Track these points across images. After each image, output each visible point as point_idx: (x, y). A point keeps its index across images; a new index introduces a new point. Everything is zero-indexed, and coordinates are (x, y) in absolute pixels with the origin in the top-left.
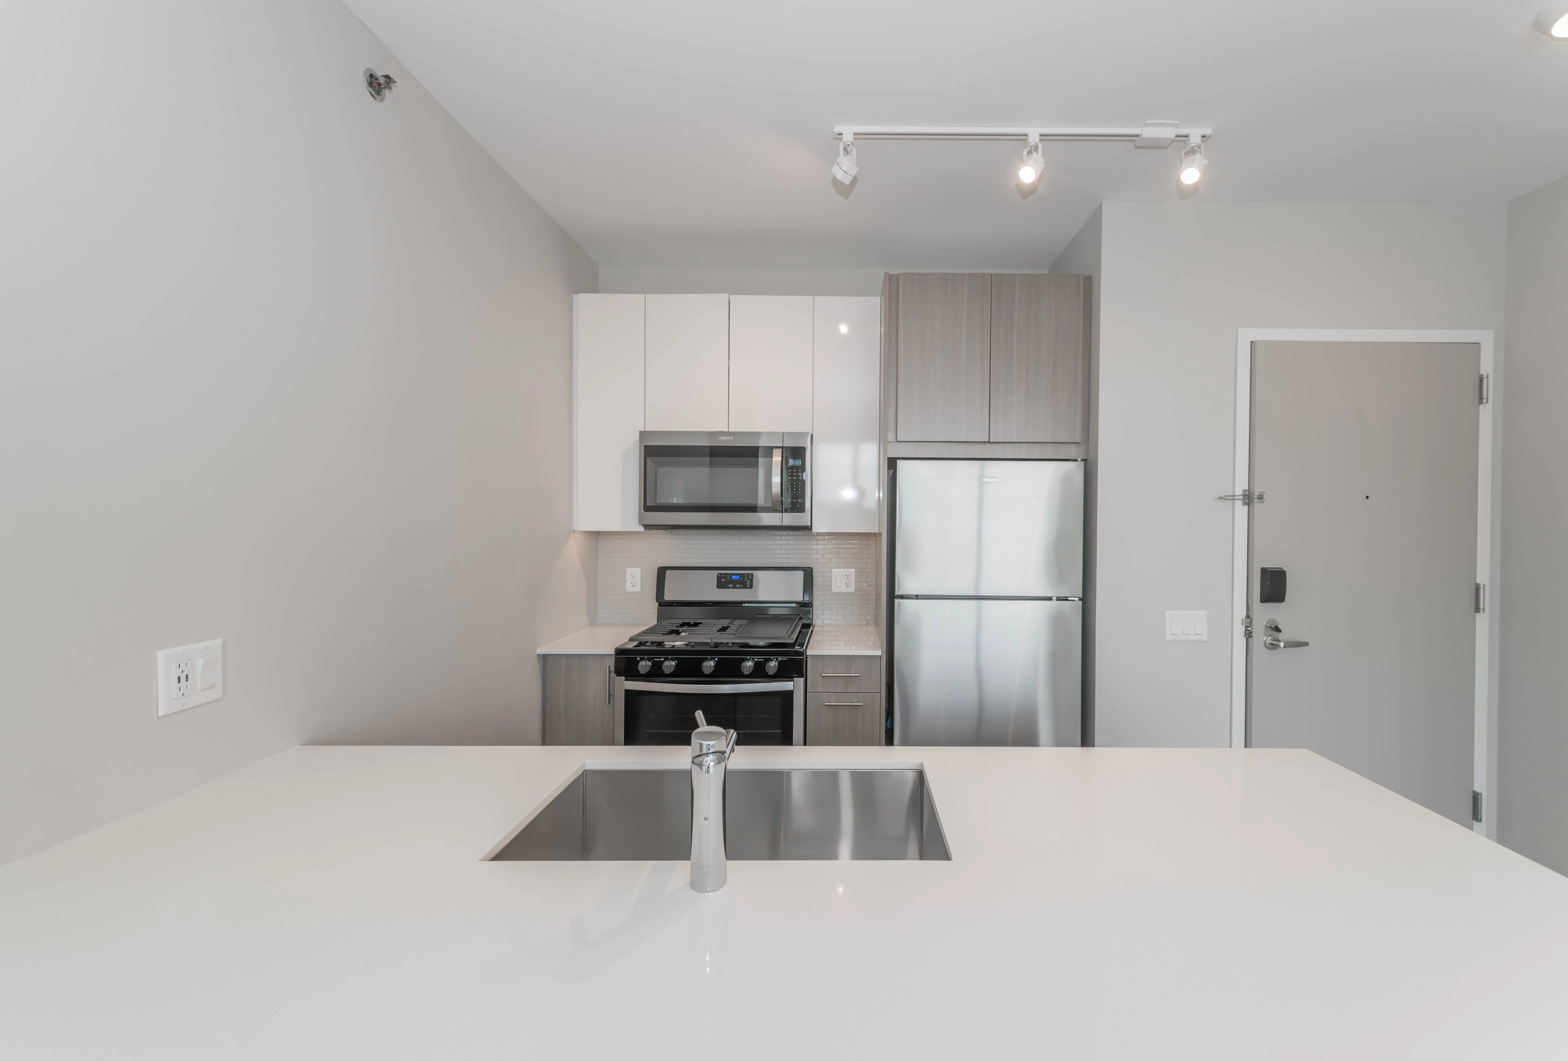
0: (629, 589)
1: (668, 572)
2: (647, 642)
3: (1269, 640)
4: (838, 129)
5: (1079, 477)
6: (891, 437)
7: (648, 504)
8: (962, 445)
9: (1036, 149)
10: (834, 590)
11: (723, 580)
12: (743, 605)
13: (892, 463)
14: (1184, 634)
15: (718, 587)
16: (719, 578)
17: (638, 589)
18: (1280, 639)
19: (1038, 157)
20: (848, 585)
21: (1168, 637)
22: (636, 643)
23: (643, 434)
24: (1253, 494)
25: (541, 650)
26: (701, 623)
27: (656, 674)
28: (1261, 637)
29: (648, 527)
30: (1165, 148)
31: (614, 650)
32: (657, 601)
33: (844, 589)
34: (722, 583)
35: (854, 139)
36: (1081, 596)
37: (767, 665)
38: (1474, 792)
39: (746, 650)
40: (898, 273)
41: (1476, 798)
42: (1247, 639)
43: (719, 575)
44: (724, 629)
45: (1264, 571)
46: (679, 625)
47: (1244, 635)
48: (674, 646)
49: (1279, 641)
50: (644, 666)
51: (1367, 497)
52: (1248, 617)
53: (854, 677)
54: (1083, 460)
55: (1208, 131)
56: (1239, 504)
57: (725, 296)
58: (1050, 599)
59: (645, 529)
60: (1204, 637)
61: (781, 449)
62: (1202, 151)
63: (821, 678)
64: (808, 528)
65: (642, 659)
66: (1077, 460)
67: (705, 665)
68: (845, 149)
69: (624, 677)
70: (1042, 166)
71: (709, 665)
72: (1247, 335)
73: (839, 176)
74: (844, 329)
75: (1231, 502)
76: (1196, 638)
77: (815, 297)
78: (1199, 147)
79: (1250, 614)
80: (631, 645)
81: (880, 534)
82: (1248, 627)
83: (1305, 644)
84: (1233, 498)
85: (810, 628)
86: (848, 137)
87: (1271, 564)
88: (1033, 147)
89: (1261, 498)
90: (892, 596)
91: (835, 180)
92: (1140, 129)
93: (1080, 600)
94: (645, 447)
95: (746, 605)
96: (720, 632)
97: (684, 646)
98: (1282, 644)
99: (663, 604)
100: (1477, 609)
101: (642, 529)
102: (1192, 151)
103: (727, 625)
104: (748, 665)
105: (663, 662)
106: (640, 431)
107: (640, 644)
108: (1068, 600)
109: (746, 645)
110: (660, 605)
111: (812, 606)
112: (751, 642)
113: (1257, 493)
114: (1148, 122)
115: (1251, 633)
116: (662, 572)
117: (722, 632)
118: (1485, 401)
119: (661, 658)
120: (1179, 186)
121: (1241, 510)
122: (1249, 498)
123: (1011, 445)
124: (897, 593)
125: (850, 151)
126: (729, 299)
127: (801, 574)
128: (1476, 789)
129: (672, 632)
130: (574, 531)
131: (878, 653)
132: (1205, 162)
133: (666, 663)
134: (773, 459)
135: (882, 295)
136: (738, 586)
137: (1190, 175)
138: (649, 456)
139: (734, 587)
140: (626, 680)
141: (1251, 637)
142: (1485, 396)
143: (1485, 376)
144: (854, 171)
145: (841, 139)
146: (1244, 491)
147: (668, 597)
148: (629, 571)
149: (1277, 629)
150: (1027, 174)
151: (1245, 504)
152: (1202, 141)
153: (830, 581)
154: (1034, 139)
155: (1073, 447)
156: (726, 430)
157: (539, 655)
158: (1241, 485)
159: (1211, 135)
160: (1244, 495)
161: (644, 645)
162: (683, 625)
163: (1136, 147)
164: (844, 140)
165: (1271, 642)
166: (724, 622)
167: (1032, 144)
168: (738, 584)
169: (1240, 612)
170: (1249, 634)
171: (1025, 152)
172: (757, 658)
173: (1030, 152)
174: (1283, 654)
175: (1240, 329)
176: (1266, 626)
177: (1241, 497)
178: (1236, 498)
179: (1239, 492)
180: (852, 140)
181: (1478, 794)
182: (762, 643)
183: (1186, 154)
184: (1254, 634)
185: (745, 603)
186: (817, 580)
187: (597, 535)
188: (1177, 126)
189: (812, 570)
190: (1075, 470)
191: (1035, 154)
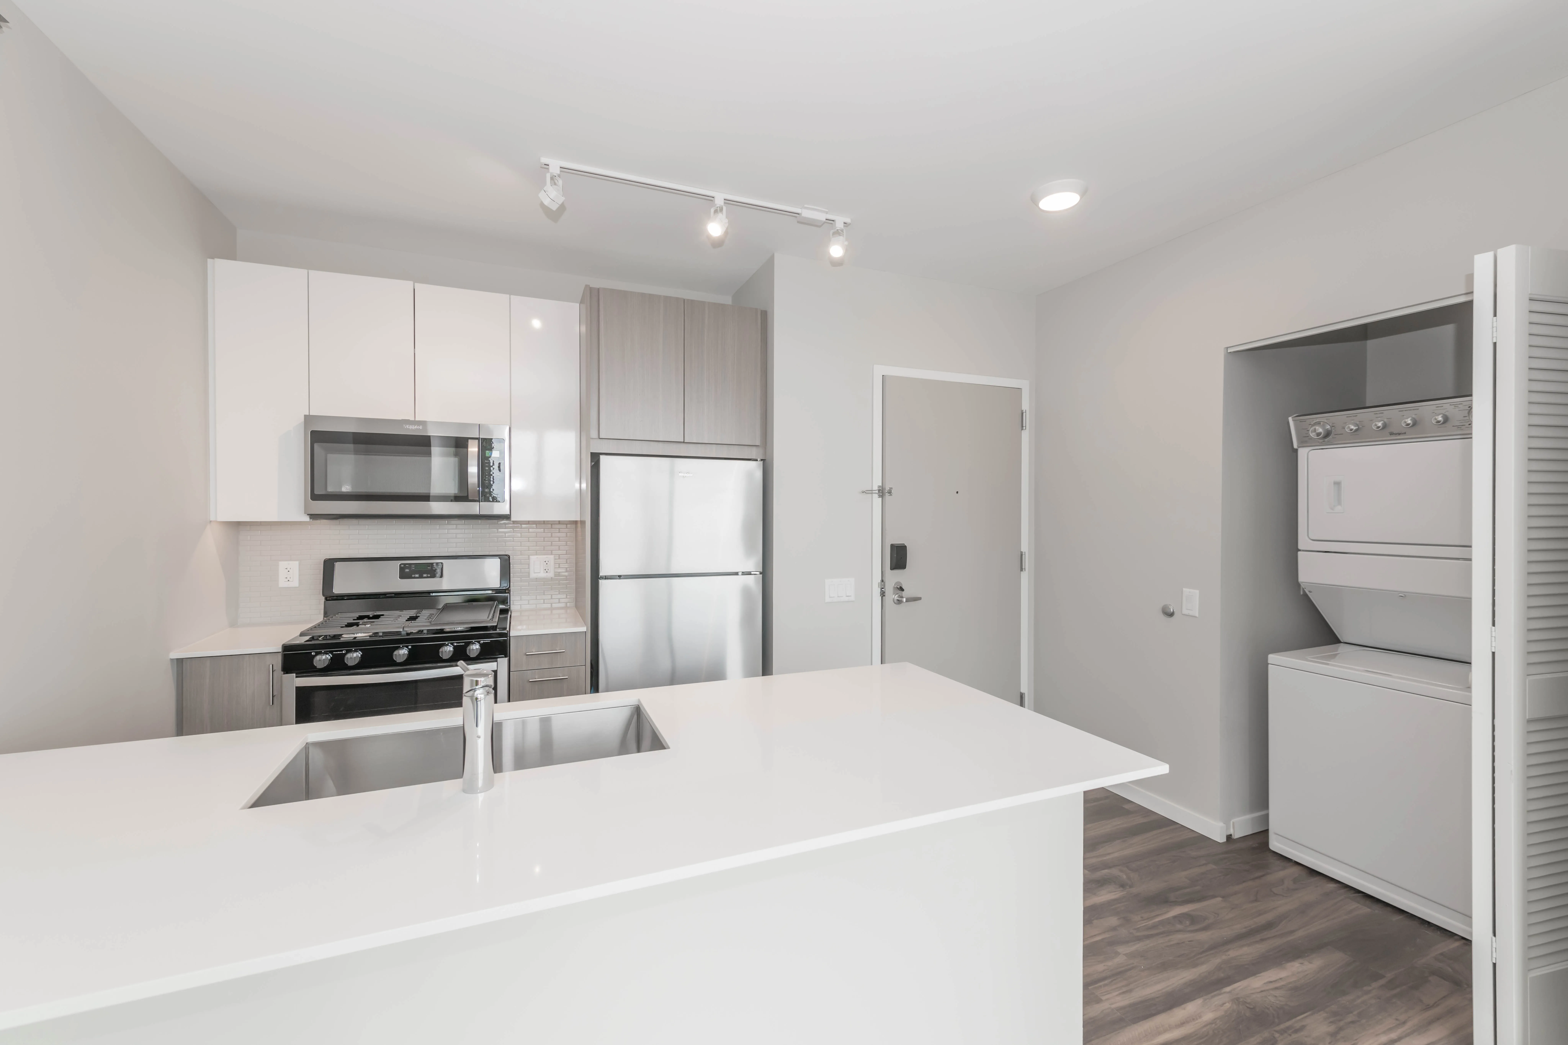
0: (282, 583)
1: (338, 565)
2: (320, 636)
3: (896, 597)
4: (544, 160)
5: (759, 474)
6: (594, 434)
7: (316, 492)
8: (660, 444)
9: (721, 210)
10: (533, 575)
11: (407, 570)
12: (431, 594)
13: (595, 458)
14: (838, 597)
15: (401, 577)
16: (402, 569)
17: (295, 583)
18: (903, 596)
19: (722, 216)
20: (547, 570)
21: (827, 600)
22: (307, 638)
23: (308, 419)
24: (885, 489)
25: (176, 655)
26: (383, 615)
27: (337, 666)
28: (891, 596)
29: (313, 517)
30: (820, 226)
31: (281, 647)
32: (323, 595)
33: (542, 575)
34: (404, 574)
35: (561, 171)
36: (761, 570)
37: (468, 648)
38: (1021, 693)
39: (442, 636)
40: (597, 286)
41: (1022, 696)
42: (882, 597)
43: (402, 566)
44: (412, 619)
45: (892, 546)
46: (356, 618)
47: (880, 595)
48: (355, 638)
49: (902, 597)
50: (322, 659)
51: (957, 492)
52: (882, 581)
53: (559, 654)
54: (762, 460)
55: (848, 220)
56: (876, 496)
57: (410, 284)
58: (737, 574)
59: (310, 518)
60: (852, 598)
61: (477, 440)
62: (844, 236)
63: (525, 657)
64: (507, 517)
65: (317, 654)
66: (757, 460)
67: (397, 654)
68: (552, 178)
69: (295, 674)
70: (727, 225)
71: (402, 653)
72: (880, 370)
73: (547, 202)
74: (536, 324)
75: (870, 495)
76: (847, 599)
77: (511, 296)
78: (842, 231)
79: (883, 579)
80: (303, 640)
81: (583, 523)
82: (883, 588)
83: (919, 599)
84: (871, 492)
85: (508, 613)
86: (554, 169)
87: (898, 542)
88: (718, 208)
89: (890, 492)
90: (596, 577)
91: (542, 205)
92: (800, 209)
93: (761, 573)
94: (313, 432)
95: (434, 594)
96: (410, 621)
97: (368, 637)
98: (904, 600)
99: (331, 598)
100: (1022, 570)
101: (307, 519)
102: (838, 233)
103: (415, 615)
104: (448, 650)
105: (345, 654)
106: (305, 415)
107: (313, 638)
108: (751, 574)
109: (442, 631)
110: (326, 599)
111: (509, 593)
112: (447, 628)
113: (887, 489)
114: (806, 206)
115: (884, 593)
116: (329, 566)
117: (412, 621)
118: (1024, 428)
119: (342, 651)
120: (830, 257)
121: (877, 501)
122: (882, 492)
123: (704, 445)
124: (601, 574)
125: (556, 181)
126: (414, 287)
127: (497, 562)
128: (1022, 691)
129: (349, 625)
130: (211, 521)
131: (584, 629)
132: (846, 243)
133: (349, 655)
134: (469, 449)
135: (582, 302)
136: (425, 575)
137: (836, 251)
138: (316, 442)
139: (421, 577)
140: (297, 677)
141: (884, 596)
142: (1024, 425)
143: (1024, 411)
144: (561, 200)
145: (548, 169)
146: (879, 487)
147: (337, 590)
148: (283, 565)
149: (901, 589)
150: (715, 229)
151: (880, 496)
152: (844, 226)
153: (527, 567)
154: (719, 201)
155: (754, 449)
156: (412, 419)
157: (172, 660)
158: (877, 483)
159: (850, 224)
160: (879, 490)
161: (318, 639)
162: (361, 618)
163: (798, 222)
164: (551, 170)
165: (897, 598)
166: (412, 613)
167: (718, 206)
168: (425, 573)
169: (877, 578)
170: (883, 594)
171: (712, 210)
172: (457, 643)
173: (716, 211)
174: (906, 607)
175: (875, 365)
176: (894, 587)
177: (877, 492)
178: (874, 492)
179: (875, 488)
180: (559, 172)
181: (1023, 694)
182: (460, 629)
183: (834, 234)
184: (886, 594)
185: (433, 592)
186: (515, 568)
187: (238, 526)
188: (827, 213)
189: (509, 557)
190: (755, 469)
191: (720, 214)
